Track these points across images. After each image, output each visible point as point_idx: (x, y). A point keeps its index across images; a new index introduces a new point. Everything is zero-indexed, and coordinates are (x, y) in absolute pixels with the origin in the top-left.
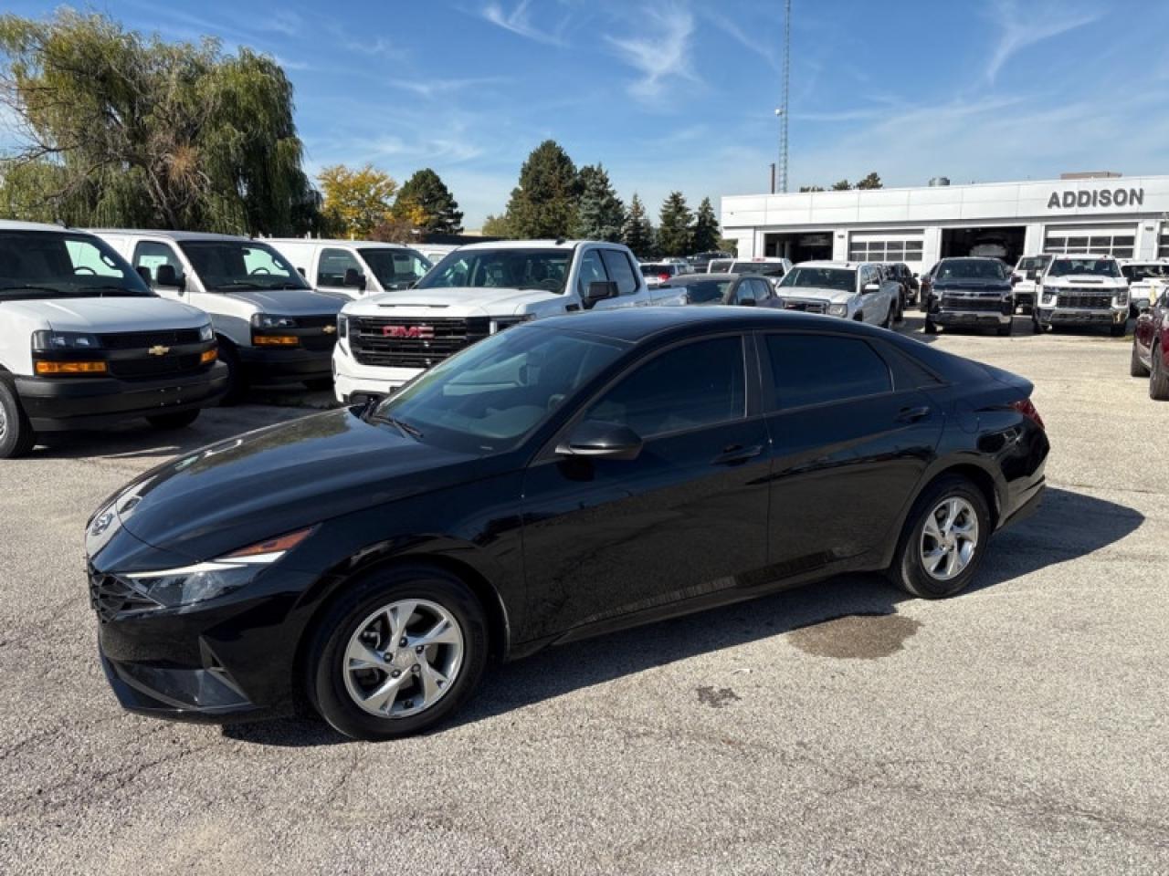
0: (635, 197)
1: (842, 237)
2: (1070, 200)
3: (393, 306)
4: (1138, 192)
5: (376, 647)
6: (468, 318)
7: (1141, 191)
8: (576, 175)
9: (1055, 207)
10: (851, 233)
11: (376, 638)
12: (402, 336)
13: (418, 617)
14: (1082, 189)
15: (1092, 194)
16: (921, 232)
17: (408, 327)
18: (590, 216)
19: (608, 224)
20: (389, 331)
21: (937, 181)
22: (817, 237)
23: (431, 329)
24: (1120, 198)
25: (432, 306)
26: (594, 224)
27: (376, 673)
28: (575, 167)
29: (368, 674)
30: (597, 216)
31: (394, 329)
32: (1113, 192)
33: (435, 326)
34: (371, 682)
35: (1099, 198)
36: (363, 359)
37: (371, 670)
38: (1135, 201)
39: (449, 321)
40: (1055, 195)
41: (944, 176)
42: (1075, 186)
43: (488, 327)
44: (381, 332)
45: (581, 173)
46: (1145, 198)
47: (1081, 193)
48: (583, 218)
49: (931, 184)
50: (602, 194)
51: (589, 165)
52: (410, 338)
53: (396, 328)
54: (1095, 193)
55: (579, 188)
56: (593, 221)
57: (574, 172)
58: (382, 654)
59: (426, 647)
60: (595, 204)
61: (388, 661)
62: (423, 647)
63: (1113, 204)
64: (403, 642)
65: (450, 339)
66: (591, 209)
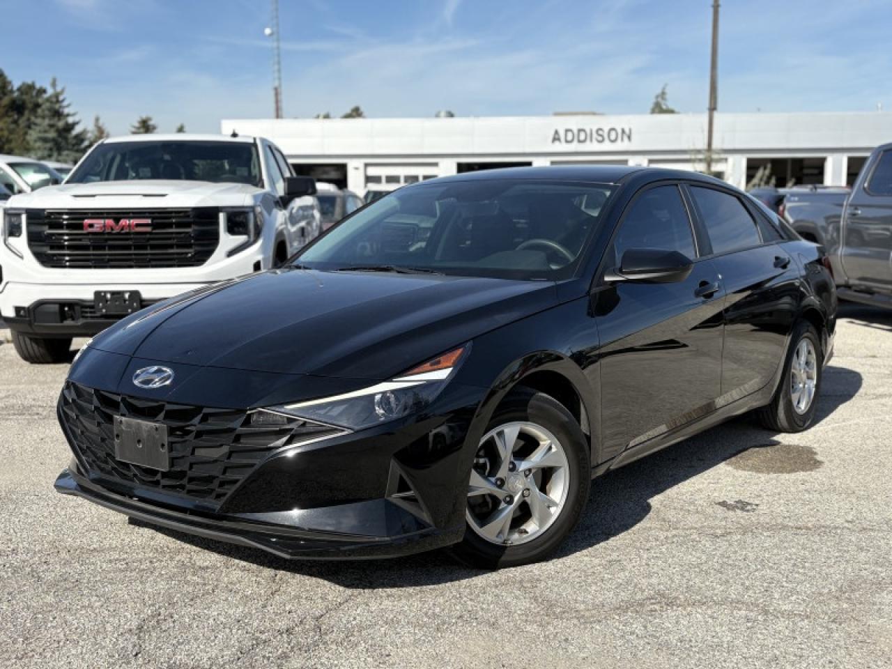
0: (97, 120)
1: (357, 169)
2: (570, 137)
3: (93, 196)
4: (627, 131)
5: (487, 474)
6: (196, 209)
7: (630, 130)
8: (12, 91)
9: (557, 143)
10: (366, 165)
11: (485, 464)
12: (108, 230)
13: (522, 443)
14: (581, 127)
15: (588, 132)
16: (436, 164)
17: (117, 220)
18: (45, 140)
19: (68, 149)
20: (91, 226)
21: (443, 114)
22: (327, 169)
23: (149, 221)
24: (613, 136)
25: (145, 195)
26: (51, 149)
27: (489, 500)
28: (10, 83)
29: (480, 501)
30: (54, 140)
31: (98, 224)
32: (606, 130)
33: (153, 219)
34: (485, 510)
35: (595, 135)
36: (46, 260)
37: (483, 496)
38: (626, 139)
39: (171, 212)
40: (556, 132)
41: (449, 109)
42: (574, 123)
43: (217, 218)
44: (81, 227)
45: (19, 89)
46: (633, 137)
47: (580, 131)
48: (35, 141)
49: (437, 116)
50: (58, 114)
51: (29, 82)
52: (119, 234)
53: (102, 221)
54: (591, 131)
55: (18, 107)
56: (49, 145)
57: (9, 88)
58: (493, 479)
59: (533, 471)
60: (51, 126)
61: (500, 487)
62: (530, 470)
63: (607, 141)
64: (511, 466)
65: (172, 233)
66: (45, 131)
